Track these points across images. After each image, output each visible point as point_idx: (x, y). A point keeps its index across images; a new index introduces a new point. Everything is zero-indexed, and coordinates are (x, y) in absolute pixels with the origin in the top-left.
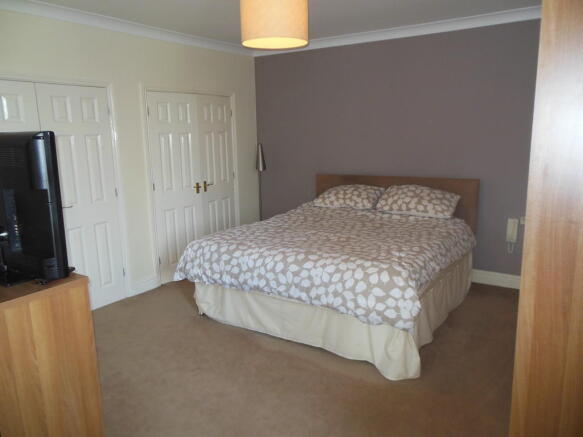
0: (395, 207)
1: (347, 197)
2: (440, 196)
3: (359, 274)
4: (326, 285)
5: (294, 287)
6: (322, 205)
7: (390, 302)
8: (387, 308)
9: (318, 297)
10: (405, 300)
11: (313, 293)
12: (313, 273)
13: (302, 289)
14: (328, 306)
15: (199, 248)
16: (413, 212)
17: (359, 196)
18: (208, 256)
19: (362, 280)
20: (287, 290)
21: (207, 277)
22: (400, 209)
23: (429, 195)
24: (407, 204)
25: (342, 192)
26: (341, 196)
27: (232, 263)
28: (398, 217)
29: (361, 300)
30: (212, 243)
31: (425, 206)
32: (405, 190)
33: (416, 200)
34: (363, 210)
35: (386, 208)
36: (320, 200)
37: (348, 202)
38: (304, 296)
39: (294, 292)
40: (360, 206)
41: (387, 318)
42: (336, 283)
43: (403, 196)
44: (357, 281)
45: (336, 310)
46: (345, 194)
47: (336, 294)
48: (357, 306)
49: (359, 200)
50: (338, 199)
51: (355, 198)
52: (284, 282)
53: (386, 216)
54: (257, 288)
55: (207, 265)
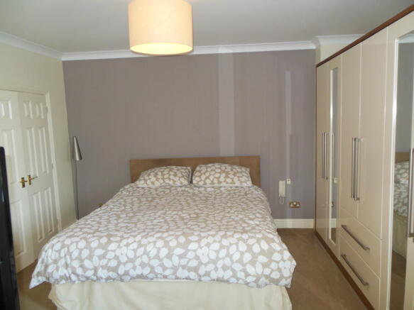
0: (208, 181)
1: (165, 177)
2: (239, 170)
3: (243, 247)
4: (214, 262)
5: (180, 269)
6: (145, 186)
7: (273, 265)
8: (273, 270)
9: (208, 274)
10: (284, 261)
11: (202, 271)
12: (199, 252)
13: (190, 269)
14: (219, 280)
15: (63, 247)
16: (223, 184)
17: (175, 175)
18: (75, 254)
19: (246, 251)
20: (174, 273)
21: (78, 276)
22: (212, 183)
23: (232, 170)
24: (218, 178)
25: (160, 173)
26: (160, 176)
27: (108, 256)
28: (213, 189)
29: (250, 269)
30: (77, 239)
31: (232, 179)
32: (213, 168)
33: (224, 175)
34: (181, 187)
35: (201, 183)
36: (142, 182)
37: (167, 181)
38: (192, 275)
39: (182, 273)
40: (178, 183)
41: (273, 279)
42: (223, 258)
43: (213, 173)
44: (242, 254)
45: (227, 281)
46: (163, 175)
47: (225, 268)
48: (247, 275)
49: (176, 179)
50: (157, 179)
51: (172, 177)
52: (171, 266)
53: (202, 189)
54: (141, 277)
55: (76, 264)
